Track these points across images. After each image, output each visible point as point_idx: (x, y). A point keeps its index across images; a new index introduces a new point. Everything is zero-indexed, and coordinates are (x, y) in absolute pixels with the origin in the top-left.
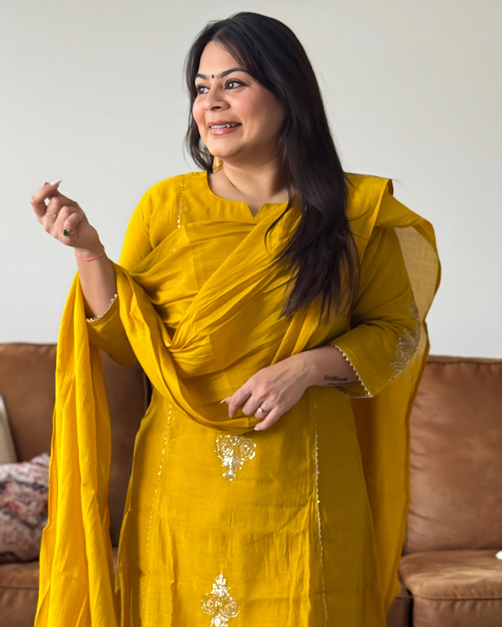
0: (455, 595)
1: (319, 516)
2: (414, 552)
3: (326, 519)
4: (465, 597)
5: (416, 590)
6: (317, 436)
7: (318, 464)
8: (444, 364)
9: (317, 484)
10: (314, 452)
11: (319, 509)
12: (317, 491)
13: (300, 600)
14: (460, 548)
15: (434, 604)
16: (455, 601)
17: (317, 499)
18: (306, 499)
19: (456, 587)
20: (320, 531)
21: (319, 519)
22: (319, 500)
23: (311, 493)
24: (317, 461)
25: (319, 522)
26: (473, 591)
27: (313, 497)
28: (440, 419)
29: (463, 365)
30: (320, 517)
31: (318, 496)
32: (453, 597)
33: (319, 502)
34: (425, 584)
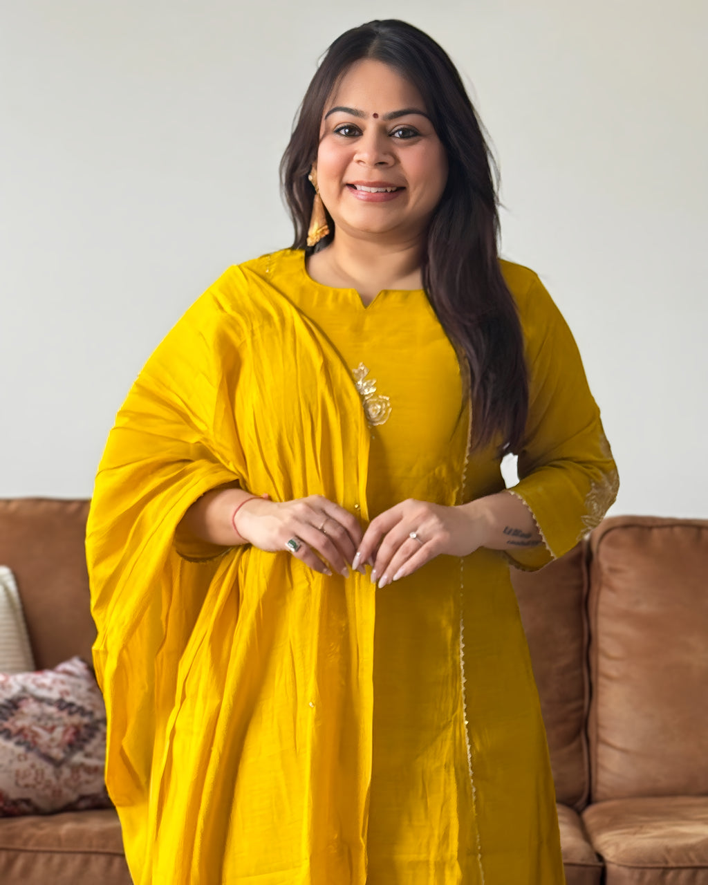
0: (666, 862)
1: (467, 742)
2: (607, 798)
3: (478, 747)
4: (681, 865)
5: (609, 854)
6: (462, 629)
7: (464, 668)
8: (650, 528)
9: (464, 697)
10: (457, 650)
11: (468, 733)
12: (464, 706)
13: (444, 864)
14: (673, 793)
15: (637, 874)
16: (666, 869)
17: (464, 719)
18: (447, 719)
19: (668, 850)
20: (470, 764)
21: (469, 747)
22: (467, 720)
23: (454, 710)
24: (462, 663)
25: (468, 752)
26: (692, 855)
27: (458, 717)
28: (644, 608)
29: (677, 530)
30: (469, 744)
31: (465, 715)
32: (663, 865)
33: (466, 722)
34: (623, 846)
